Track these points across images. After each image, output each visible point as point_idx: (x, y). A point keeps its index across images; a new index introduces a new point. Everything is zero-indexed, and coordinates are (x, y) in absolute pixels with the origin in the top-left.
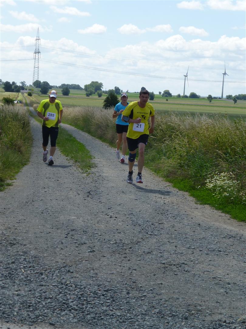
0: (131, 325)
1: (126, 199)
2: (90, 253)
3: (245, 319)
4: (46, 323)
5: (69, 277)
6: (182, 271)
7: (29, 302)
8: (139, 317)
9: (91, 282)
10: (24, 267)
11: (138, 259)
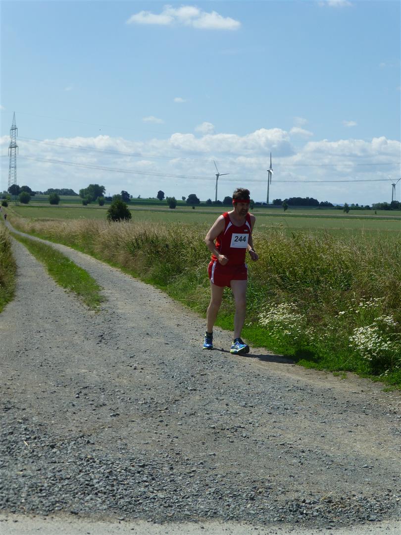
0: (180, 510)
1: (153, 344)
2: (113, 418)
3: (330, 498)
4: (66, 511)
5: (90, 450)
6: (239, 437)
7: (40, 484)
8: (188, 499)
9: (120, 456)
10: (27, 438)
11: (179, 424)
